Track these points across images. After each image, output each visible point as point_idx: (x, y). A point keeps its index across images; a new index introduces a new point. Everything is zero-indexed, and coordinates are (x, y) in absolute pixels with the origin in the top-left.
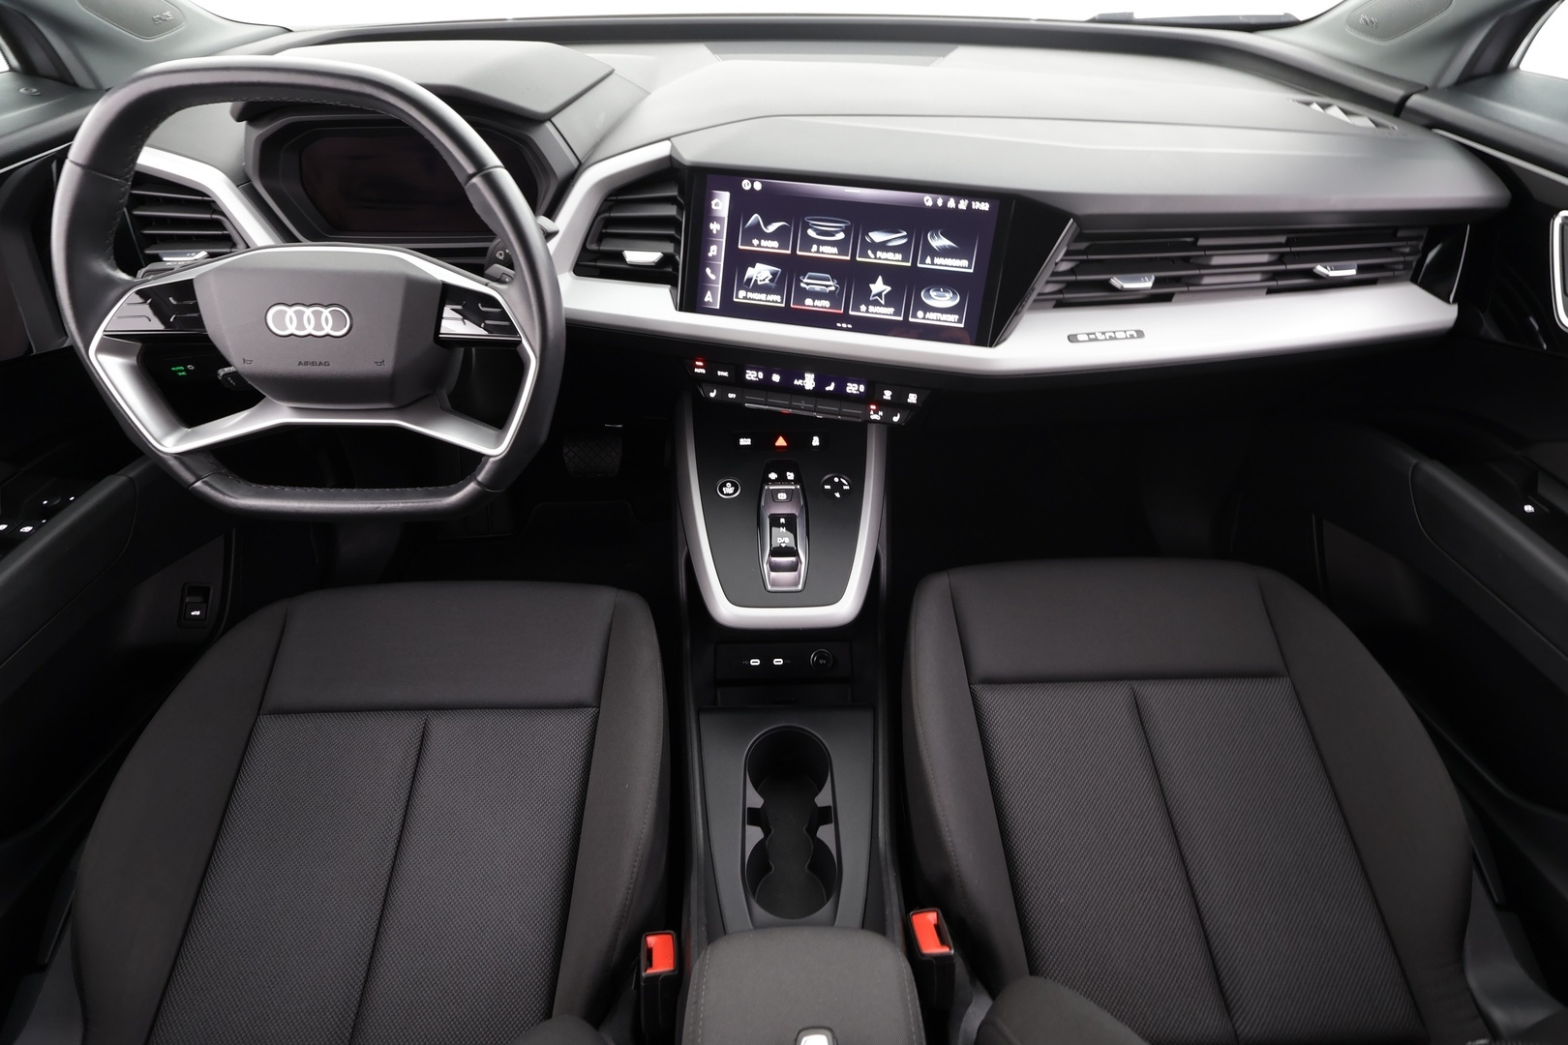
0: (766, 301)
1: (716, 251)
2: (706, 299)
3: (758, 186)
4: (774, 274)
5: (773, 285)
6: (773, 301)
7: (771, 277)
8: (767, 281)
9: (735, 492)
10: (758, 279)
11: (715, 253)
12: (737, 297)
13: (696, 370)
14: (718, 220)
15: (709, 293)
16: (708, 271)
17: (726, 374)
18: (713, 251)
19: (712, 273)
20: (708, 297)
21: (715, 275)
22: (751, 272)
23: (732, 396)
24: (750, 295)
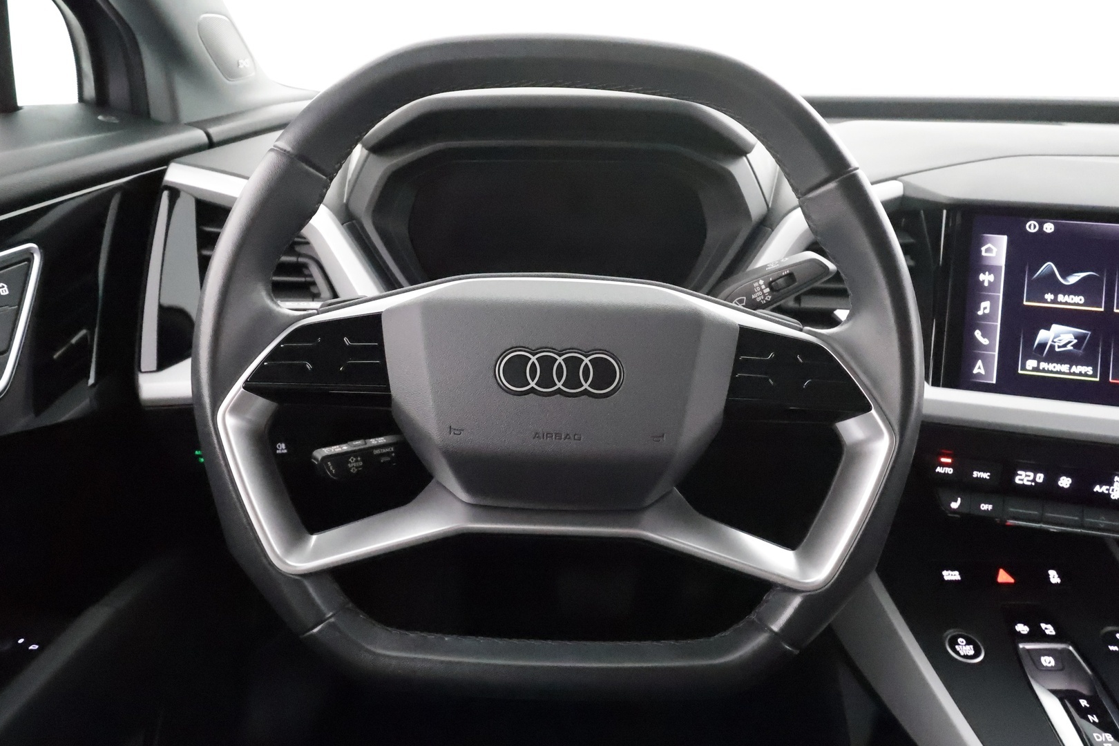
0: (1070, 374)
1: (990, 308)
2: (976, 371)
3: (1049, 228)
4: (1080, 338)
5: (1080, 352)
6: (1080, 374)
7: (1075, 341)
8: (1069, 347)
9: (976, 655)
10: (1056, 345)
11: (987, 311)
12: (1024, 368)
13: (939, 470)
14: (992, 269)
15: (980, 363)
16: (978, 334)
17: (985, 475)
18: (985, 308)
19: (983, 336)
20: (979, 368)
21: (988, 340)
22: (1043, 335)
23: (985, 507)
24: (1043, 365)
